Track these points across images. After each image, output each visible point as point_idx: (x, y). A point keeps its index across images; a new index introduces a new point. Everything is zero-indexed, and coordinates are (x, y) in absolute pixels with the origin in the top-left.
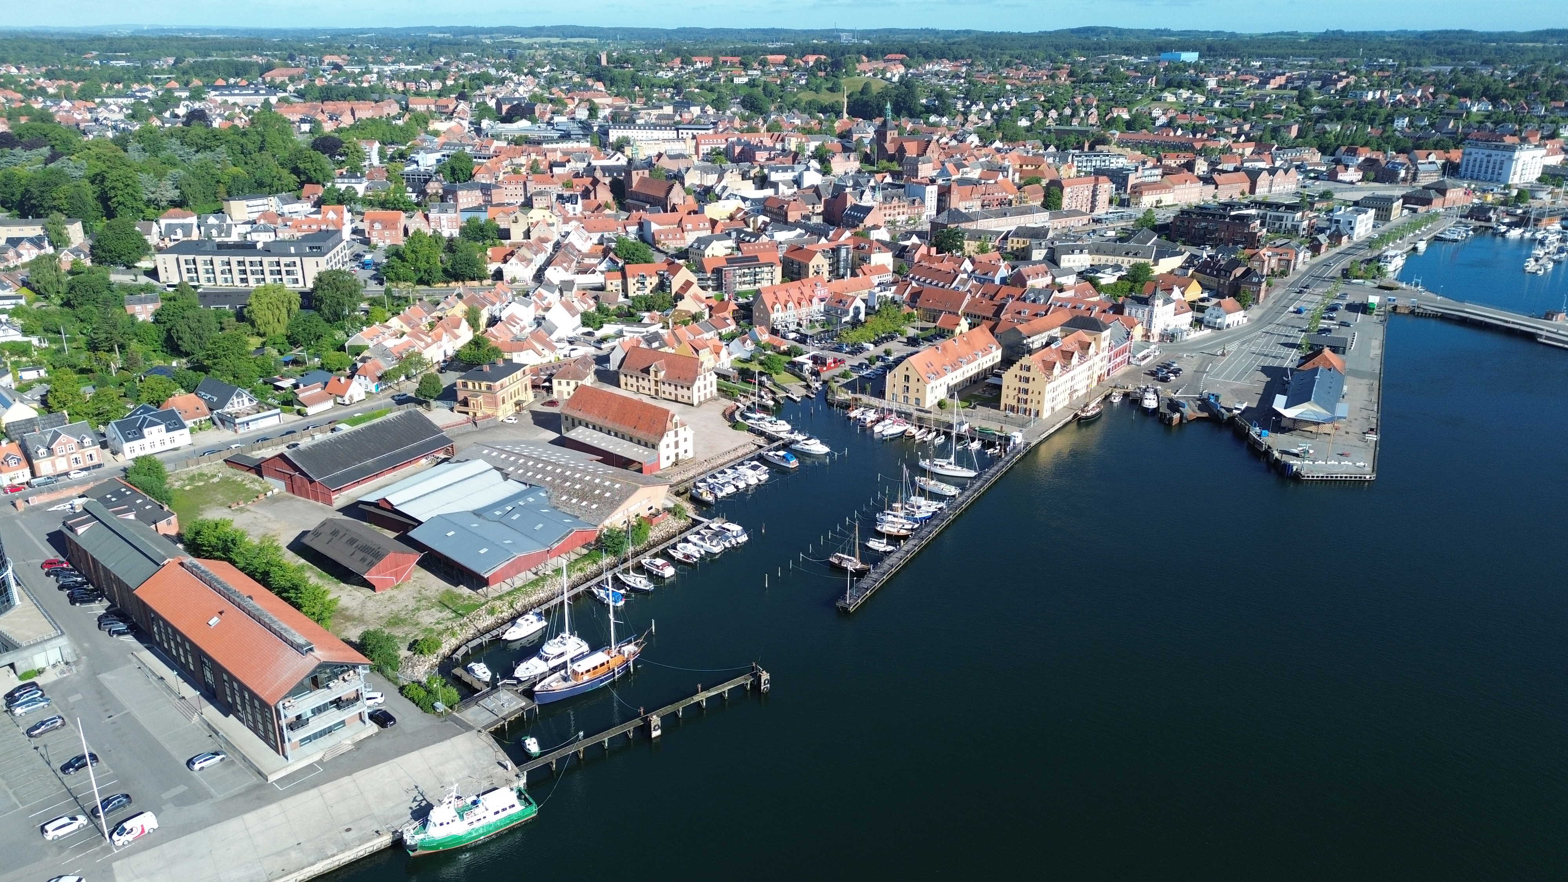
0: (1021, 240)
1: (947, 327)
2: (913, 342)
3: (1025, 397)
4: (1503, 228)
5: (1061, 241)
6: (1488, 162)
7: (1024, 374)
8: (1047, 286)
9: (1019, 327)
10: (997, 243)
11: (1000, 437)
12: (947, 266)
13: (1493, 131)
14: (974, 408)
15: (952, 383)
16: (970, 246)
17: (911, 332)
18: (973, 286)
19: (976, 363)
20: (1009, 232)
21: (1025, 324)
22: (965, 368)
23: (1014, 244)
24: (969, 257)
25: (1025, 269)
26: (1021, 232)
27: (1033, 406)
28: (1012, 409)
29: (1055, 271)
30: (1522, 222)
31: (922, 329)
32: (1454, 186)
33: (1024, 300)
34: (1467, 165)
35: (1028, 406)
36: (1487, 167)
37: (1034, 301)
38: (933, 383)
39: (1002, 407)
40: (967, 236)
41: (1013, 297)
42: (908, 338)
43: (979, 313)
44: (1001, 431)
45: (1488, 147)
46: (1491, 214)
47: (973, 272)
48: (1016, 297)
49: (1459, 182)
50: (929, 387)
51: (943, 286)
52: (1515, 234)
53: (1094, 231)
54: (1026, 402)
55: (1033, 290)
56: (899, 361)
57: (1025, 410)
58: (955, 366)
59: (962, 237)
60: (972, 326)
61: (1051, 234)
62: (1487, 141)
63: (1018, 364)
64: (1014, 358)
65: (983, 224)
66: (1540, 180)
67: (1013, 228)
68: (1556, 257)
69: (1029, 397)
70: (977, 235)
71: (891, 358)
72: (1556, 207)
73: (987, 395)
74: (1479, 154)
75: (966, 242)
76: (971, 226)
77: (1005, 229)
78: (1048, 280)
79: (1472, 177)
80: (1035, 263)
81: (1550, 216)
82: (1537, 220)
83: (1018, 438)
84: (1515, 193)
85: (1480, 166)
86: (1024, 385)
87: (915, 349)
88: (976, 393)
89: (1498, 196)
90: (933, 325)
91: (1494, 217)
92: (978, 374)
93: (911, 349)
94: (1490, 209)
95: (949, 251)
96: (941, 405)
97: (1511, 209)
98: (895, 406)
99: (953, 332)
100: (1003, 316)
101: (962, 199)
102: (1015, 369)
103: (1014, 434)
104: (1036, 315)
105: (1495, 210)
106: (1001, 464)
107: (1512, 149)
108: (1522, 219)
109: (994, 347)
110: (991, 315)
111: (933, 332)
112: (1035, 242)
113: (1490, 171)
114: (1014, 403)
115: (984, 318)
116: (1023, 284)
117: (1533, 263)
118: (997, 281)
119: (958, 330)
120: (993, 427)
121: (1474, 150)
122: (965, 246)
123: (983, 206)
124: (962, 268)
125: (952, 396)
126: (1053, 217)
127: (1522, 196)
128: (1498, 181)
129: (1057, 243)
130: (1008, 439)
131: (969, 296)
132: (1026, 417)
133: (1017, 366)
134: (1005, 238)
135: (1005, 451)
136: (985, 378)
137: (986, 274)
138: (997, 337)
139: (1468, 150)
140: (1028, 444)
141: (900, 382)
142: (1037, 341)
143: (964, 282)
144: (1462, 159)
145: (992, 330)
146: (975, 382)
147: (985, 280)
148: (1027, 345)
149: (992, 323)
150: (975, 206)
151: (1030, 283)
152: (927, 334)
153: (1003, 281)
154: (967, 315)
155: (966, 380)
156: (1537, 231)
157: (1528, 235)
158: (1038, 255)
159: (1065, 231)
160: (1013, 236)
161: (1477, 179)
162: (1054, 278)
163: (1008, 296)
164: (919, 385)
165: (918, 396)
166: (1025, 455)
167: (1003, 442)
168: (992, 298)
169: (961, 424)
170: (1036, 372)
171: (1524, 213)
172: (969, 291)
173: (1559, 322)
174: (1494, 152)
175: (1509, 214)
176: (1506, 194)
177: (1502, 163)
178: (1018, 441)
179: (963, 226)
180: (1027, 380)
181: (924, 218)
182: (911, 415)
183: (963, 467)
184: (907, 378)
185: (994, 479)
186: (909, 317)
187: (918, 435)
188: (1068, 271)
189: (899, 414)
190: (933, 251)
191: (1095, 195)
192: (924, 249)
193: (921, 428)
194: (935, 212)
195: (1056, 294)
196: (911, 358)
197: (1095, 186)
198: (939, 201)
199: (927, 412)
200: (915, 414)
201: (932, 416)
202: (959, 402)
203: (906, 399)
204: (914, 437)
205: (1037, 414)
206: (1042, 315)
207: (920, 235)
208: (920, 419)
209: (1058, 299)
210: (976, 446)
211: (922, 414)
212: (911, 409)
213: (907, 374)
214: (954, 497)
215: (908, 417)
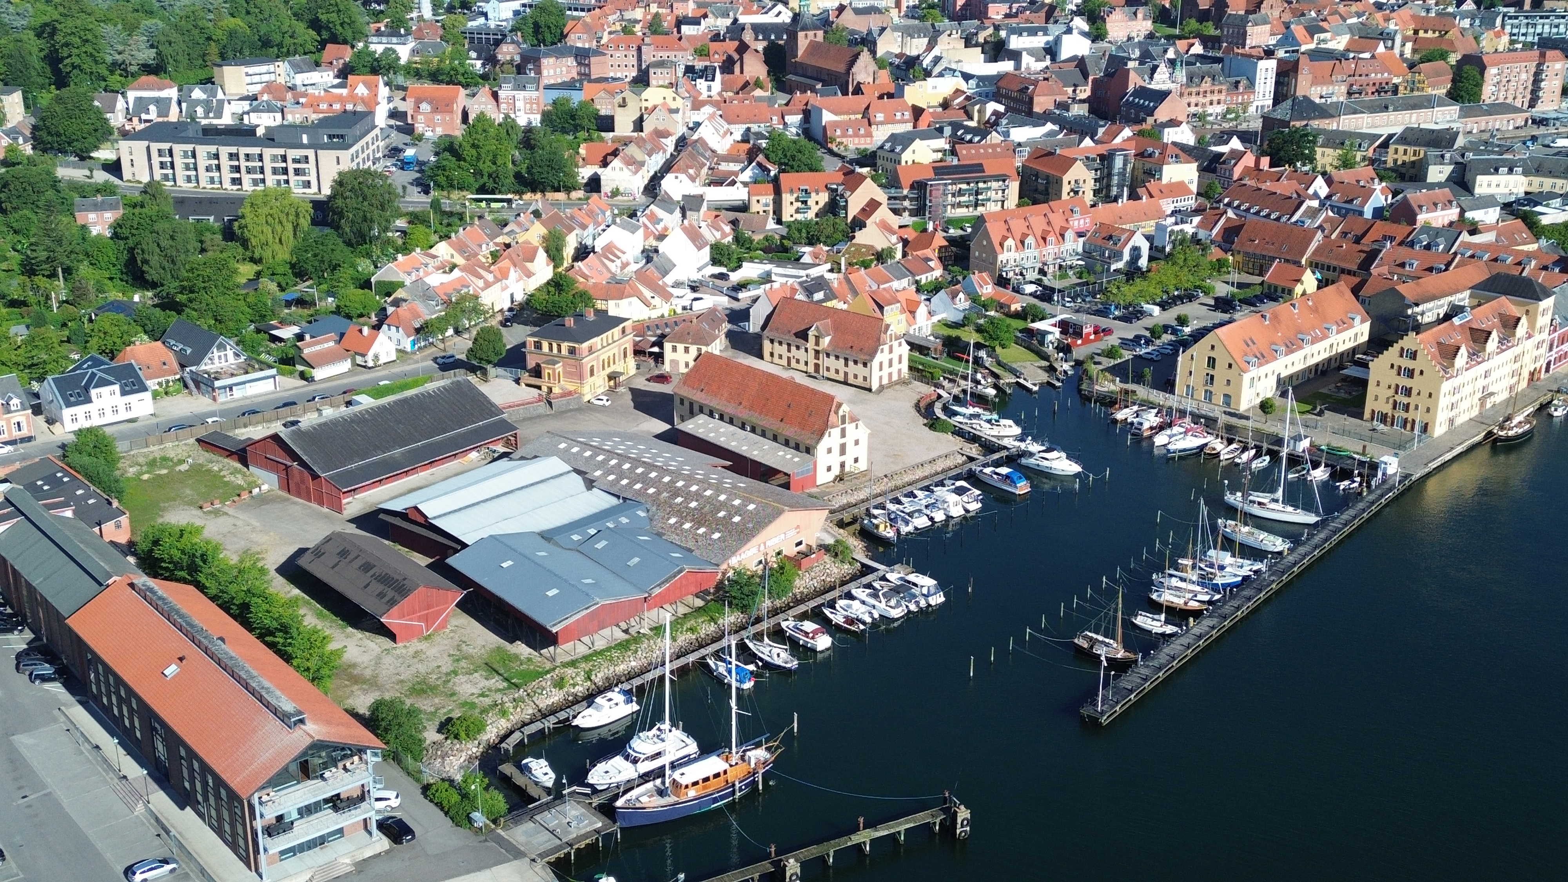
0: (1411, 150)
1: (1281, 283)
2: (1224, 305)
3: (1405, 400)
5: (1477, 152)
7: (1406, 363)
8: (1451, 224)
9: (1401, 288)
10: (1370, 153)
11: (1361, 464)
12: (1286, 187)
14: (1320, 414)
15: (1285, 374)
16: (1326, 157)
17: (1222, 290)
18: (1327, 220)
19: (1326, 343)
20: (1391, 136)
21: (1411, 284)
22: (1308, 350)
23: (1398, 155)
24: (1324, 174)
25: (1414, 195)
26: (1410, 137)
27: (1418, 417)
28: (1384, 418)
29: (1465, 200)
31: (1240, 286)
33: (1412, 244)
35: (1410, 416)
37: (1428, 247)
38: (1254, 372)
39: (1367, 415)
40: (1320, 140)
41: (1392, 239)
42: (1217, 299)
43: (1334, 263)
44: (1364, 454)
47: (1329, 197)
48: (1399, 239)
50: (1246, 377)
51: (1278, 219)
53: (1534, 138)
54: (1407, 408)
55: (1427, 228)
56: (1199, 335)
57: (1406, 421)
58: (1292, 347)
59: (1314, 142)
60: (1322, 284)
61: (1460, 142)
63: (1396, 347)
64: (1389, 338)
65: (1347, 123)
67: (1398, 130)
69: (1412, 400)
70: (1337, 140)
71: (1187, 330)
73: (1342, 395)
75: (1319, 150)
76: (1331, 125)
77: (1385, 132)
78: (1452, 214)
80: (1432, 186)
83: (1391, 465)
86: (1404, 381)
87: (1226, 317)
88: (1324, 391)
90: (1258, 279)
92: (1329, 360)
93: (1220, 316)
95: (1291, 163)
96: (1265, 406)
98: (1189, 405)
99: (1290, 292)
100: (1374, 270)
101: (1315, 82)
102: (1391, 354)
103: (1384, 458)
104: (1430, 269)
106: (1361, 505)
109: (1358, 319)
110: (1354, 268)
111: (1258, 291)
112: (1433, 152)
114: (1387, 409)
115: (1343, 271)
116: (1411, 219)
118: (1368, 213)
119: (1298, 289)
120: (1351, 446)
122: (1318, 156)
123: (1350, 94)
124: (1311, 191)
125: (1284, 394)
126: (1465, 114)
129: (1470, 155)
130: (1374, 467)
131: (1319, 236)
132: (1407, 433)
133: (1394, 350)
134: (1385, 145)
135: (1369, 486)
136: (1341, 367)
137: (1350, 201)
138: (1363, 303)
140: (1406, 476)
141: (1200, 366)
142: (1430, 312)
143: (1313, 213)
145: (1356, 291)
146: (1324, 373)
147: (1348, 211)
148: (1413, 317)
149: (1357, 280)
150: (1338, 93)
151: (1422, 218)
152: (1249, 293)
153: (1378, 213)
154: (1315, 266)
155: (1309, 369)
158: (1438, 173)
159: (1485, 136)
160: (1397, 142)
162: (1462, 212)
163: (1385, 238)
164: (1231, 374)
165: (1228, 390)
166: (1402, 494)
167: (1366, 471)
168: (1358, 240)
169: (1297, 438)
170: (1427, 360)
172: (1320, 227)
178: (1391, 471)
179: (1315, 124)
180: (1410, 374)
181: (1252, 109)
182: (1215, 420)
183: (1296, 507)
184: (1212, 362)
185: (1347, 530)
186: (1220, 266)
187: (1224, 451)
188: (1488, 202)
189: (1196, 418)
190: (1265, 162)
191: (1537, 80)
192: (1249, 160)
193: (1230, 442)
194: (1270, 102)
195: (1465, 237)
196: (1219, 331)
197: (1539, 65)
198: (1277, 83)
199: (1241, 417)
200: (1223, 419)
201: (1250, 424)
202: (1290, 402)
203: (1209, 395)
204: (1218, 455)
205: (1425, 428)
206: (1440, 271)
207: (1246, 137)
208: (1229, 428)
209: (1468, 246)
210: (1320, 474)
211: (1234, 421)
212: (1216, 411)
213: (1213, 354)
214: (1280, 553)
215: (1210, 423)
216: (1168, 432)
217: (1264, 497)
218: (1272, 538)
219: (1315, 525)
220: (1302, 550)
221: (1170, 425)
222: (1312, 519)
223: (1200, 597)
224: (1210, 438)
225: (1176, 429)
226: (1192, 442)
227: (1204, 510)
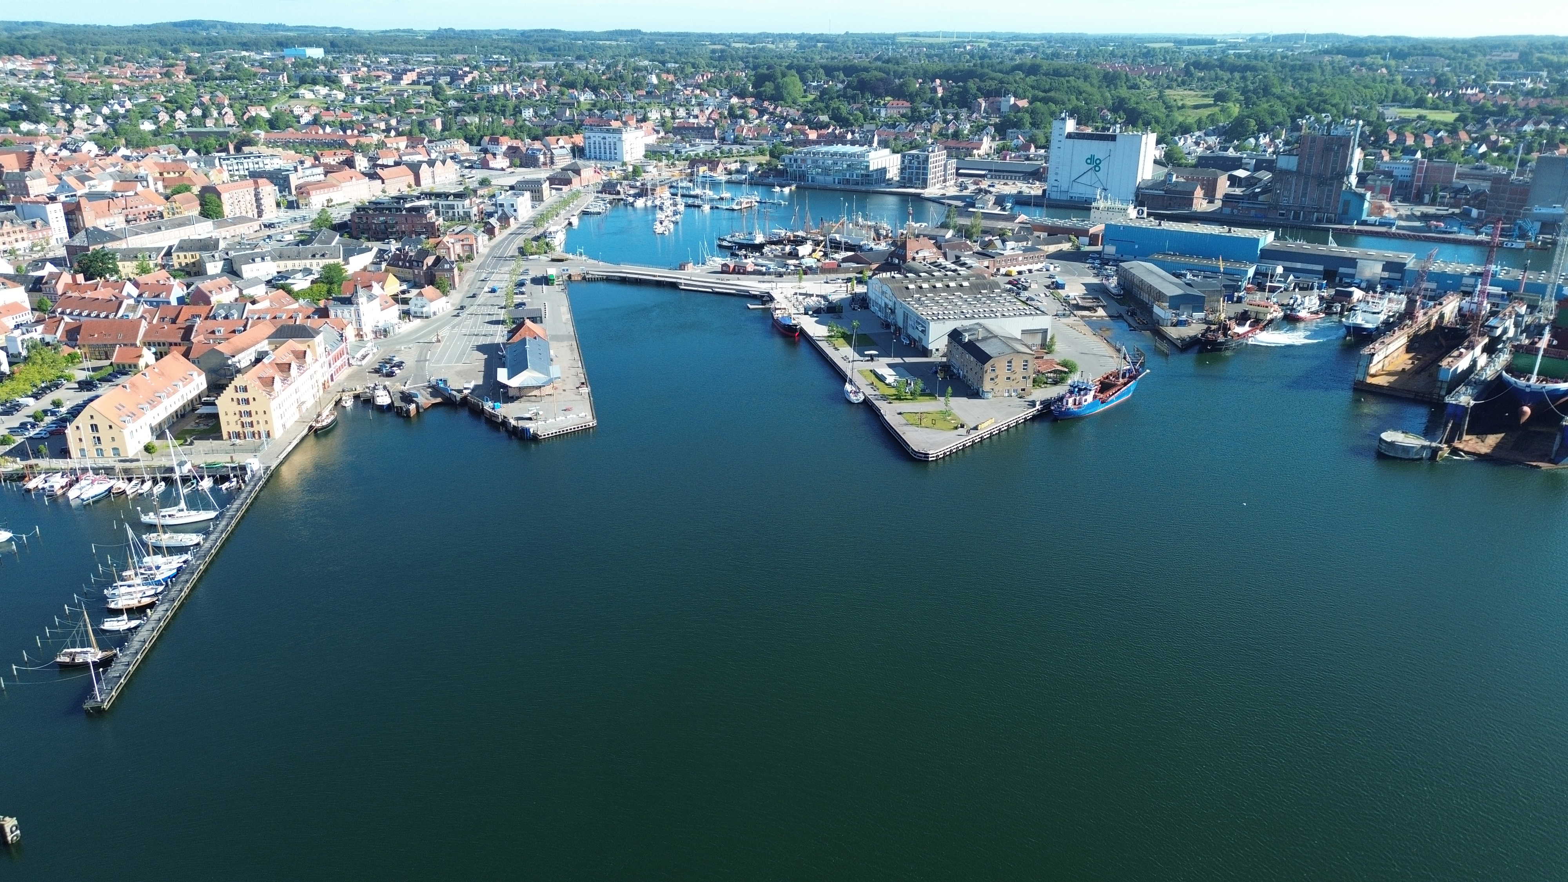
0: (189, 254)
1: (127, 361)
2: (86, 385)
3: (249, 420)
4: (631, 199)
5: (236, 250)
6: (605, 144)
7: (242, 395)
8: (236, 300)
9: (218, 348)
10: (159, 261)
11: (234, 469)
12: (103, 293)
13: (601, 117)
14: (191, 444)
15: (155, 423)
16: (127, 268)
17: (82, 376)
18: (145, 311)
19: (177, 396)
20: (171, 247)
21: (224, 343)
22: (166, 402)
23: (181, 259)
24: (129, 280)
25: (204, 285)
26: (185, 246)
27: (262, 428)
28: (238, 435)
29: (238, 282)
30: (643, 192)
31: (94, 369)
32: (586, 167)
33: (214, 318)
34: (590, 147)
35: (256, 429)
36: (605, 148)
37: (226, 317)
38: (130, 427)
39: (225, 436)
40: (118, 256)
41: (199, 316)
42: (79, 383)
43: (162, 340)
44: (232, 462)
45: (601, 131)
46: (619, 188)
47: (140, 295)
48: (203, 315)
49: (587, 163)
50: (126, 432)
51: (107, 317)
52: (640, 203)
53: (269, 237)
54: (251, 424)
55: (221, 306)
56: (76, 410)
57: (253, 434)
58: (153, 403)
59: (114, 258)
60: (159, 356)
61: (222, 245)
62: (598, 125)
63: (231, 387)
64: (223, 382)
65: (134, 242)
66: (646, 156)
67: (175, 242)
68: (674, 219)
69: (254, 418)
70: (131, 255)
71: (64, 410)
72: (662, 178)
73: (202, 427)
74: (596, 137)
75: (120, 264)
76: (121, 245)
77: (166, 245)
78: (234, 293)
79: (596, 158)
80: (213, 277)
81: (661, 185)
82: (653, 190)
83: (255, 464)
84: (630, 169)
85: (600, 148)
86: (244, 408)
87: (92, 394)
88: (188, 427)
89: (620, 172)
90: (108, 362)
91: (621, 190)
92: (184, 406)
93: (86, 395)
94: (617, 183)
95: (101, 276)
96: (148, 449)
97: (632, 183)
98: (88, 463)
99: (136, 366)
100: (194, 338)
101: (98, 216)
102: (229, 392)
103: (248, 461)
104: (234, 332)
105: (621, 184)
106: (243, 495)
107: (618, 131)
108: (642, 190)
109: (195, 374)
110: (179, 341)
111: (110, 370)
112: (205, 255)
113: (608, 152)
114: (238, 428)
115: (171, 344)
116: (207, 302)
117: (659, 225)
118: (174, 302)
119: (142, 363)
120: (222, 460)
121: (591, 134)
122: (120, 268)
123: (128, 222)
124: (124, 293)
125: (161, 436)
126: (218, 226)
127: (636, 171)
128: (616, 159)
129: (232, 254)
130: (243, 468)
131: (144, 324)
132: (257, 440)
133: (230, 390)
134: (169, 254)
135: (244, 482)
136: (194, 409)
137: (158, 296)
138: (194, 362)
139: (587, 134)
140: (267, 468)
142: (244, 359)
143: (134, 309)
144: (585, 143)
145: (186, 355)
146: (183, 416)
147: (158, 302)
148: (234, 365)
149: (183, 349)
150: (118, 222)
151: (214, 299)
152: (103, 373)
153: (181, 300)
154: (149, 345)
155: (171, 416)
156: (655, 198)
157: (649, 203)
158: (214, 267)
159: (237, 239)
160: (176, 251)
161: (600, 159)
162: (241, 291)
163: (193, 316)
164: (113, 433)
165: (115, 445)
166: (268, 481)
167: (239, 473)
168: (174, 321)
169: (181, 464)
170: (255, 390)
171: (642, 185)
172: (142, 317)
173: (689, 271)
174: (607, 135)
175: (632, 187)
176: (624, 170)
177: (615, 144)
178: (255, 467)
179: (110, 246)
180: (247, 402)
181: (53, 242)
182: (112, 468)
183: (198, 510)
184: (94, 428)
185: (240, 514)
186: (72, 358)
187: (130, 489)
188: (255, 282)
189: (96, 471)
190: (80, 278)
191: (258, 200)
192: (66, 278)
193: (130, 480)
194: (67, 235)
195: (249, 306)
196: (91, 404)
197: (256, 189)
198: (67, 220)
199: (132, 461)
200: (119, 466)
201: (141, 464)
202: (170, 441)
203: (100, 452)
204: (124, 492)
205: (268, 435)
206: (240, 332)
207: (55, 262)
208: (126, 471)
209: (254, 312)
210: (206, 484)
211: (128, 465)
212: (110, 461)
213: (93, 422)
214: (198, 544)
215: (109, 471)
216: (77, 486)
217: (172, 510)
218: (188, 536)
219: (217, 518)
220: (213, 537)
221: (77, 480)
222: (212, 514)
223: (148, 593)
224: (112, 482)
225: (83, 483)
226: (100, 488)
227: (130, 533)
